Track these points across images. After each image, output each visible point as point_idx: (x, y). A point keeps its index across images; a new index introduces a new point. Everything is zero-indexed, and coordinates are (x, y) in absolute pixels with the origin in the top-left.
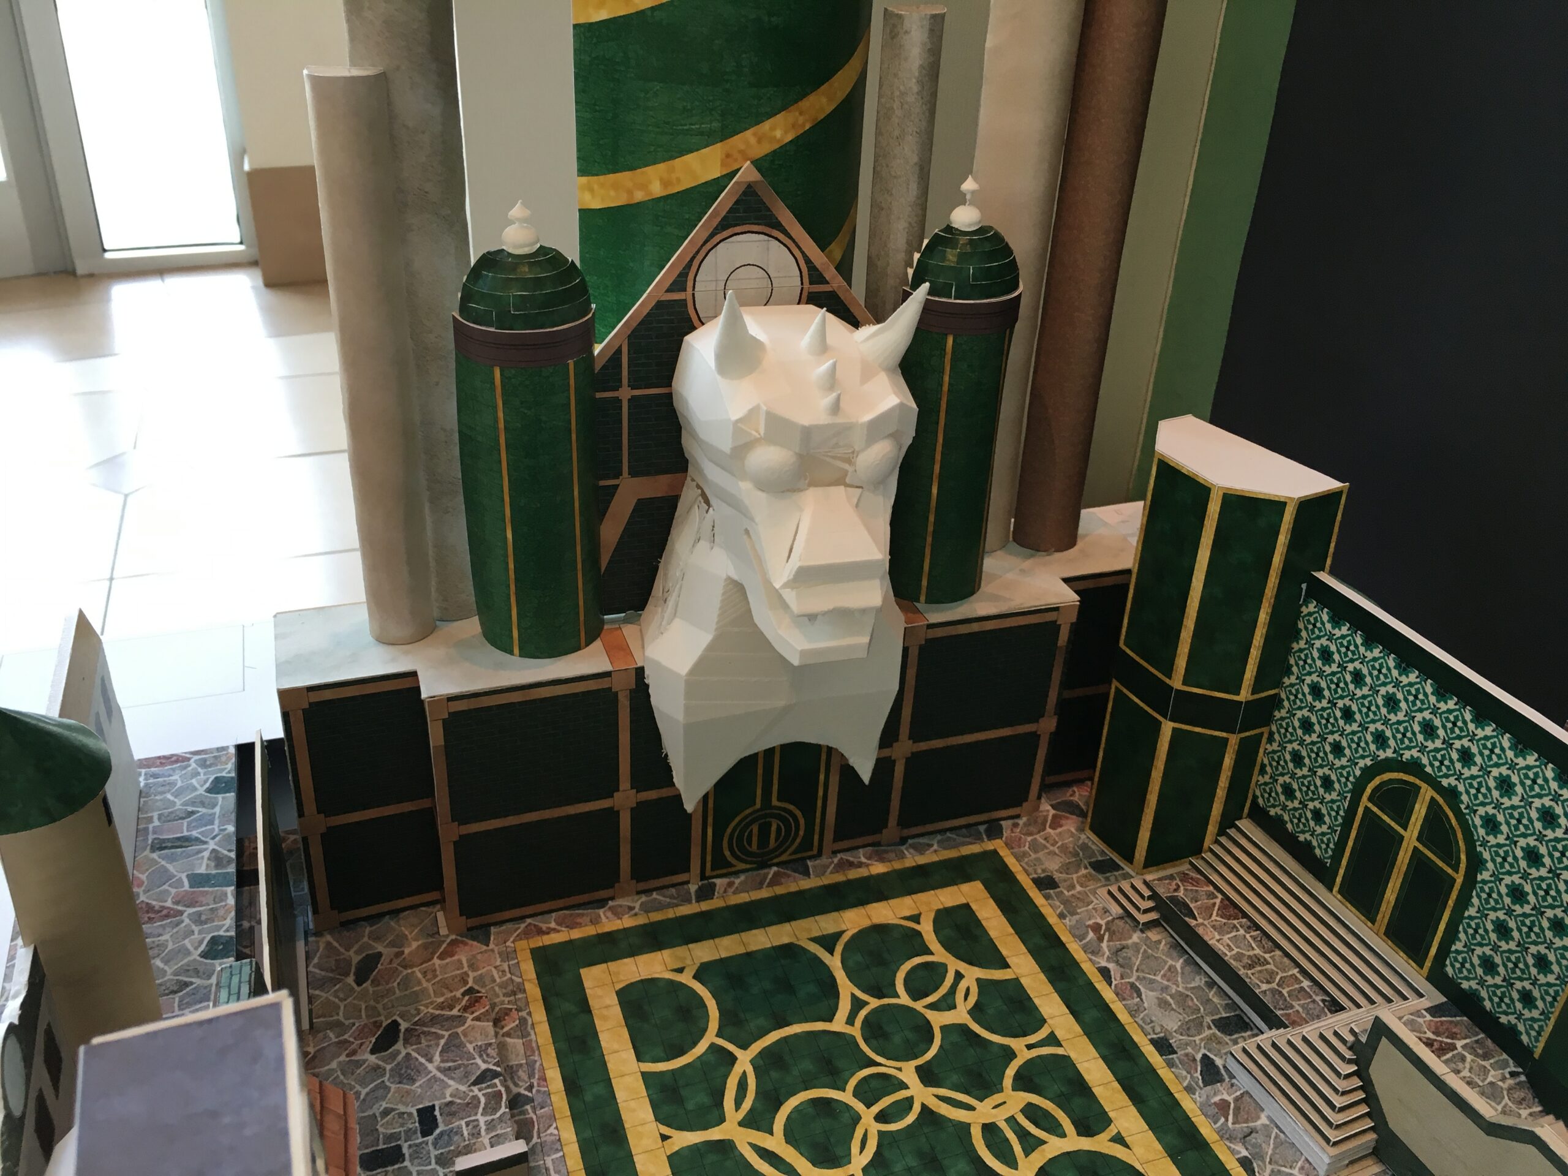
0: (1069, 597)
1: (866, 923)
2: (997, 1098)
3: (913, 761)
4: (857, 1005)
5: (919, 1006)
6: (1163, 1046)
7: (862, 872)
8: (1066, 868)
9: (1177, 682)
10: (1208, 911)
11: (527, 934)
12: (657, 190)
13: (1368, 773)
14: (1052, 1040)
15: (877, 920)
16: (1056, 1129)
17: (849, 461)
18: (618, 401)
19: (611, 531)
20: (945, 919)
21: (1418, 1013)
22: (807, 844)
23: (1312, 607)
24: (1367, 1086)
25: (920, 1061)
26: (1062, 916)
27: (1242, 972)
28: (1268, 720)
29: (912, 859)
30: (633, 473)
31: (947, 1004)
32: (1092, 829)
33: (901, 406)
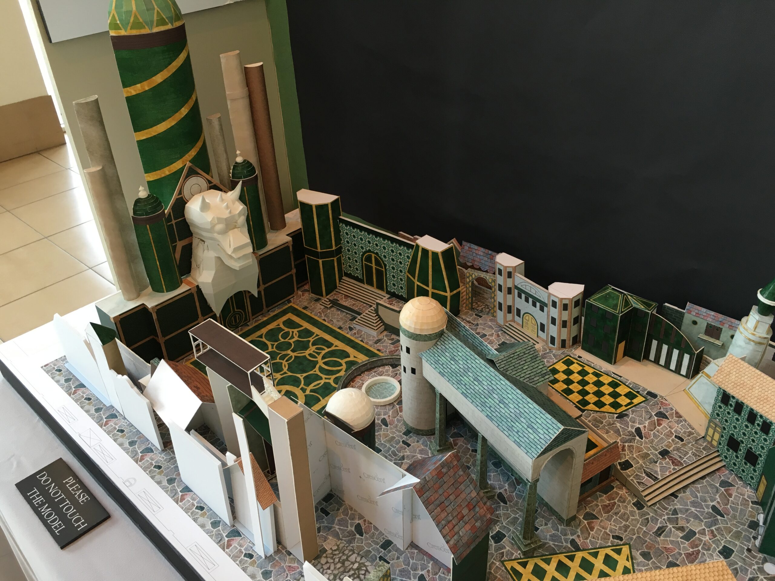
0: (289, 239)
1: (267, 330)
2: (309, 349)
3: (265, 290)
4: (273, 345)
5: (286, 340)
6: (340, 328)
7: (262, 321)
8: (308, 303)
9: (319, 250)
10: (342, 299)
11: (187, 361)
12: (168, 173)
13: (363, 255)
14: (317, 335)
15: (269, 329)
16: (323, 349)
17: (236, 222)
18: (172, 224)
19: (178, 256)
20: (284, 323)
21: (385, 300)
22: (246, 319)
23: (341, 224)
24: (380, 317)
25: (291, 349)
26: (311, 313)
27: (351, 307)
28: (341, 252)
29: (272, 314)
30: (180, 240)
31: (292, 337)
32: (312, 293)
33: (243, 208)
